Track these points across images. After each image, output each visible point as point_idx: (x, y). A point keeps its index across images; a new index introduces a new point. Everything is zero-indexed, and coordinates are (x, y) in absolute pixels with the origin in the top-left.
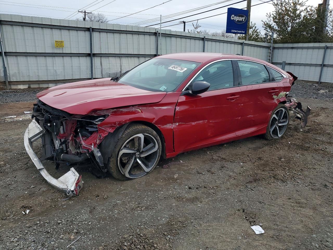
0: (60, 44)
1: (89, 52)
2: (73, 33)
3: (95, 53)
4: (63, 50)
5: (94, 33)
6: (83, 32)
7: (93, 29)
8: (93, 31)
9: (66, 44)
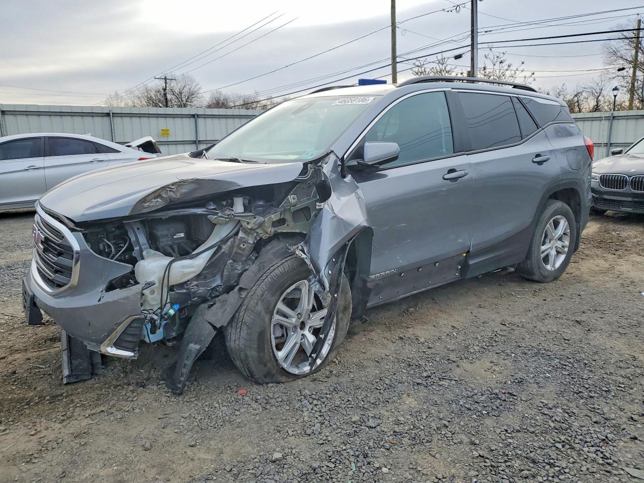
0: (166, 132)
1: (195, 140)
2: (178, 121)
3: (201, 140)
4: (168, 139)
5: (199, 119)
6: (188, 119)
7: (198, 115)
8: (198, 117)
9: (171, 132)
